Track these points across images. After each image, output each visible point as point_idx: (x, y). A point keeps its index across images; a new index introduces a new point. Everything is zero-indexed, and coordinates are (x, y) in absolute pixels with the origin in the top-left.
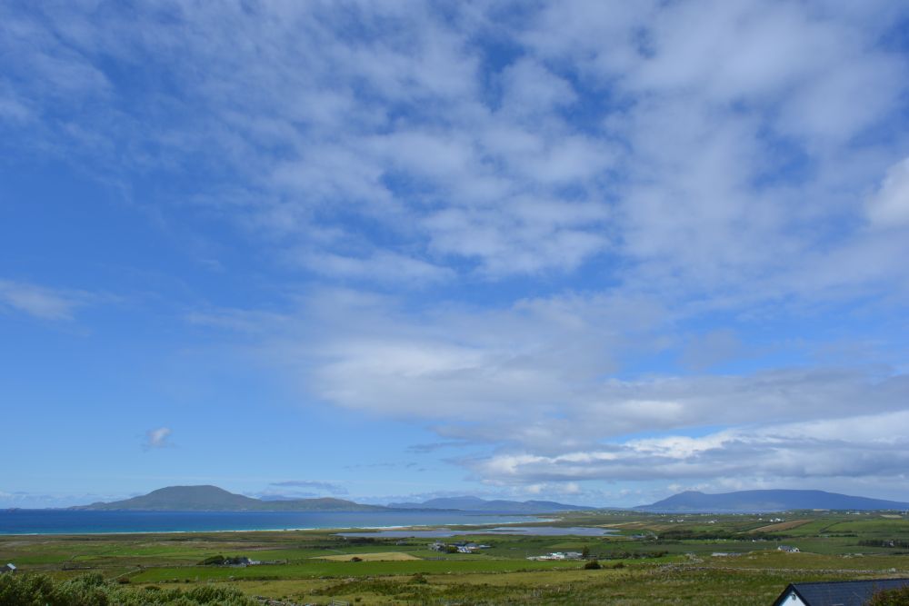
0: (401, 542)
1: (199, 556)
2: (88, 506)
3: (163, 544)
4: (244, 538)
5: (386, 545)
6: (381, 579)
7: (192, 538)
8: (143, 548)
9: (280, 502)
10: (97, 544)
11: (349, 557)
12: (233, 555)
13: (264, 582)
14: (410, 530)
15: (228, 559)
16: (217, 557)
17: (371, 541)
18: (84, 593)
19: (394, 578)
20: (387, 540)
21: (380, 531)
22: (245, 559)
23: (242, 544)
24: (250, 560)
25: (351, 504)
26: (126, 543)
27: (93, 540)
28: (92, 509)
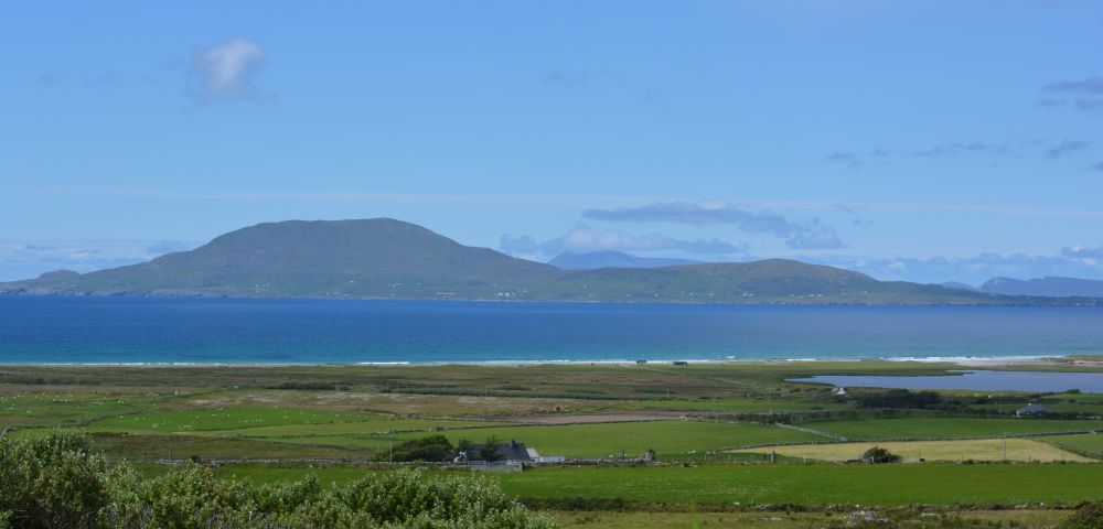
0: (1031, 407)
1: (373, 436)
2: (33, 283)
3: (262, 398)
4: (508, 384)
5: (982, 413)
6: (966, 516)
7: (349, 381)
8: (204, 408)
9: (614, 274)
10: (70, 394)
11: (856, 450)
12: (479, 437)
13: (582, 515)
14: (1064, 368)
15: (465, 446)
16: (428, 441)
17: (927, 402)
18: (34, 467)
19: (1010, 515)
20: (982, 400)
21: (960, 371)
22: (518, 450)
23: (503, 404)
24: (532, 453)
25: (857, 281)
26: (152, 393)
27: (55, 382)
28: (41, 291)
